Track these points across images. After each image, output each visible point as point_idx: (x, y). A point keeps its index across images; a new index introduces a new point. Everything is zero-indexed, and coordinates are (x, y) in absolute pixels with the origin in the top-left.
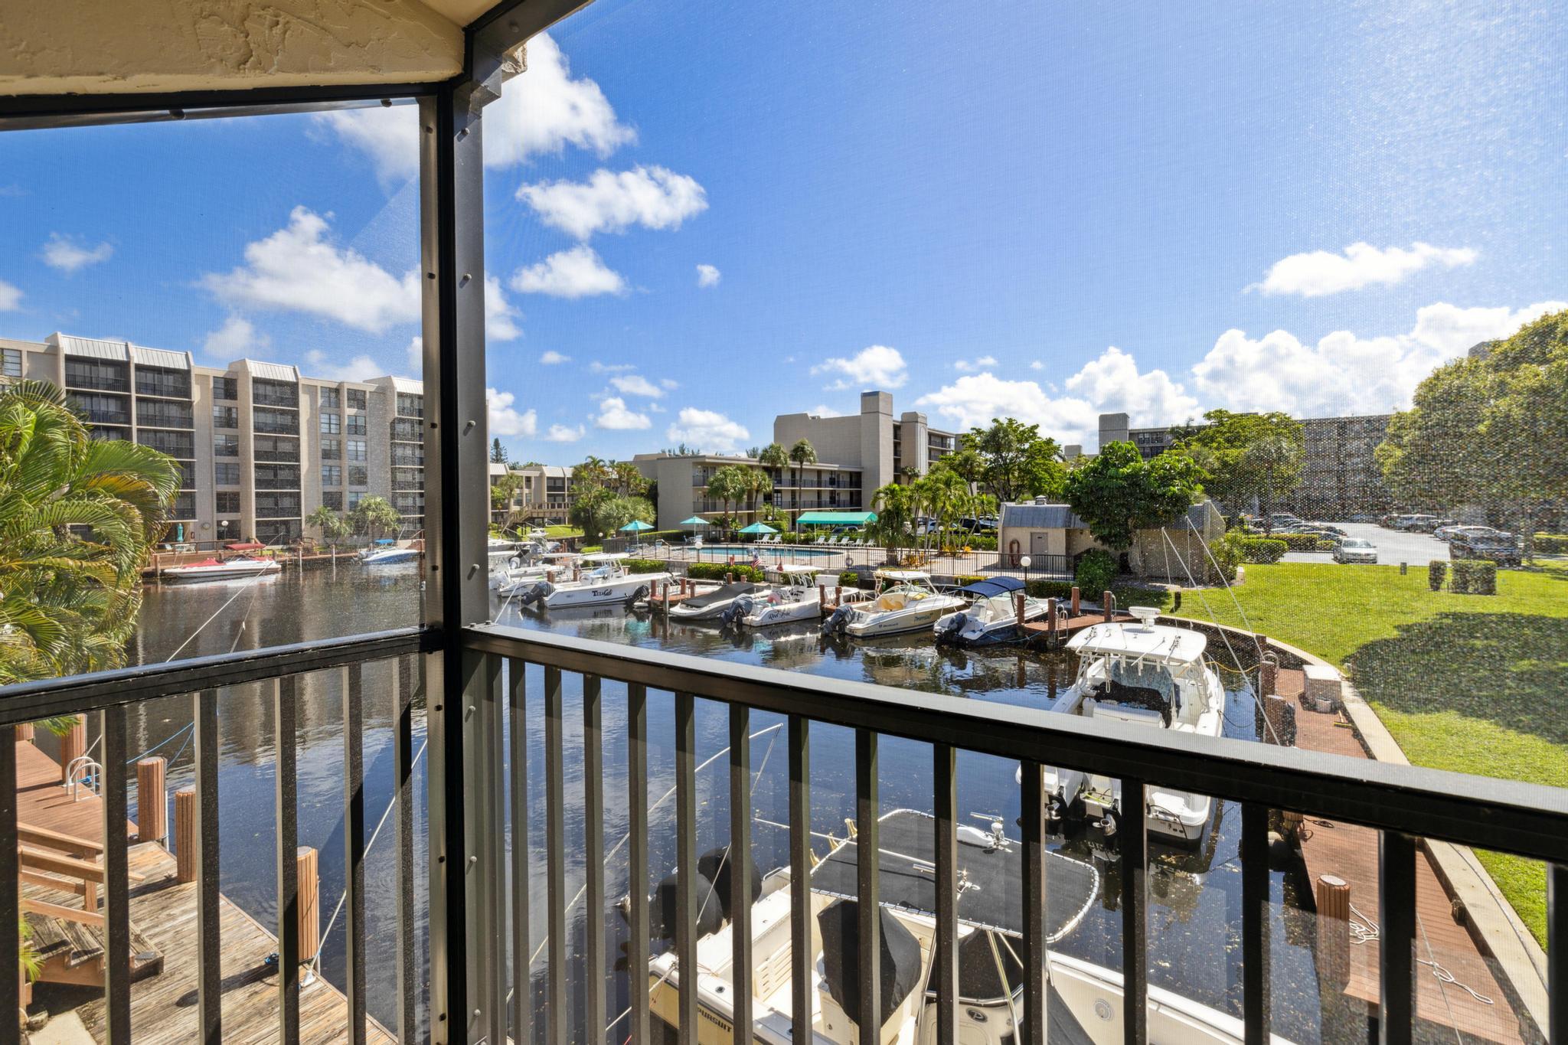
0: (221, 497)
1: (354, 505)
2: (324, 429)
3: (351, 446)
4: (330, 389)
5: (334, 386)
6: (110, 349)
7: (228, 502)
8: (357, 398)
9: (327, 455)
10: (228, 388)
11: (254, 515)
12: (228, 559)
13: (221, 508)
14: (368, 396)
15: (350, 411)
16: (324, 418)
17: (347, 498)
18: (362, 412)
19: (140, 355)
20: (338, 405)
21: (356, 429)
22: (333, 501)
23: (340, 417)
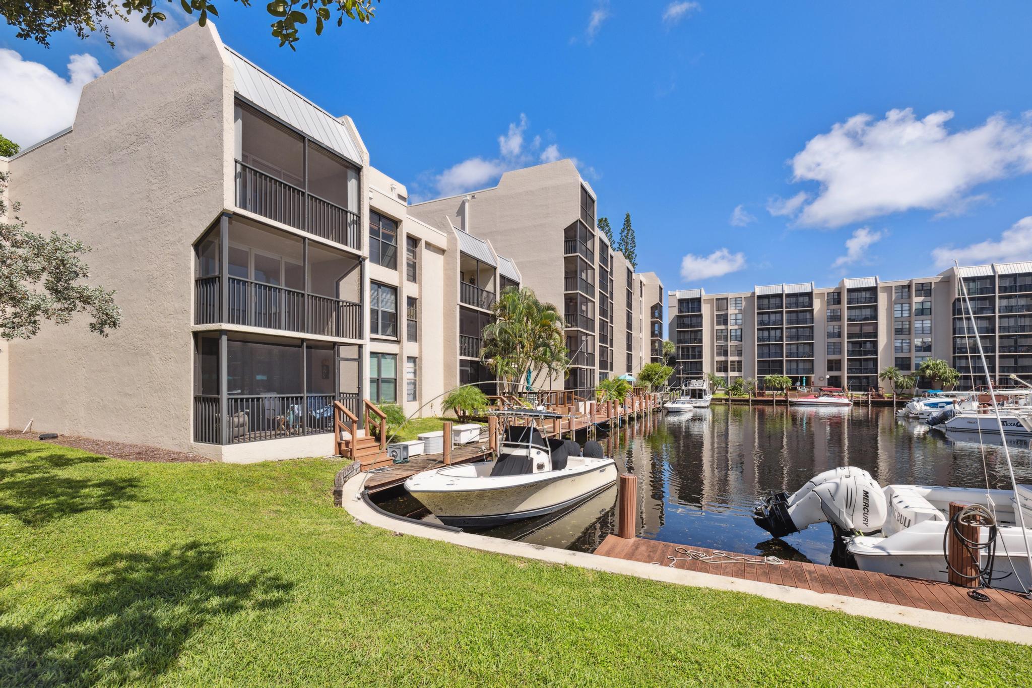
0: (830, 362)
1: (917, 366)
2: (898, 314)
3: (918, 324)
4: (903, 287)
5: (906, 283)
6: (775, 289)
7: (834, 365)
8: (925, 289)
9: (899, 332)
10: (835, 298)
11: (846, 372)
12: (820, 396)
13: (830, 369)
14: (933, 286)
15: (917, 300)
16: (898, 307)
17: (914, 362)
18: (928, 299)
19: (788, 289)
20: (910, 297)
21: (922, 312)
22: (903, 364)
23: (910, 304)
